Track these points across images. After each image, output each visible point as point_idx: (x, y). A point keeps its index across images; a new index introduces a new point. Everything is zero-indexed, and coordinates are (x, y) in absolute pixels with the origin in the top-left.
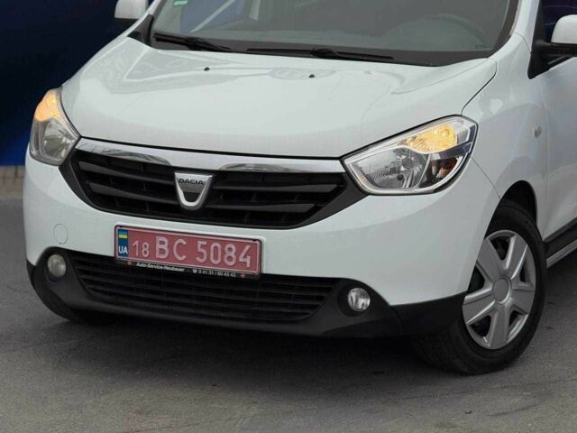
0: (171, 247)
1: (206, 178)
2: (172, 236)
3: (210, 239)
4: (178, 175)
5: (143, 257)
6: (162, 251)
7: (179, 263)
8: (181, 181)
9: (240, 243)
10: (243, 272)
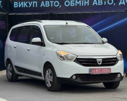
0: (98, 71)
1: (101, 60)
2: (98, 69)
3: (104, 69)
4: (97, 60)
5: (94, 73)
6: (97, 71)
7: (100, 73)
8: (98, 61)
9: (108, 69)
10: (109, 73)
